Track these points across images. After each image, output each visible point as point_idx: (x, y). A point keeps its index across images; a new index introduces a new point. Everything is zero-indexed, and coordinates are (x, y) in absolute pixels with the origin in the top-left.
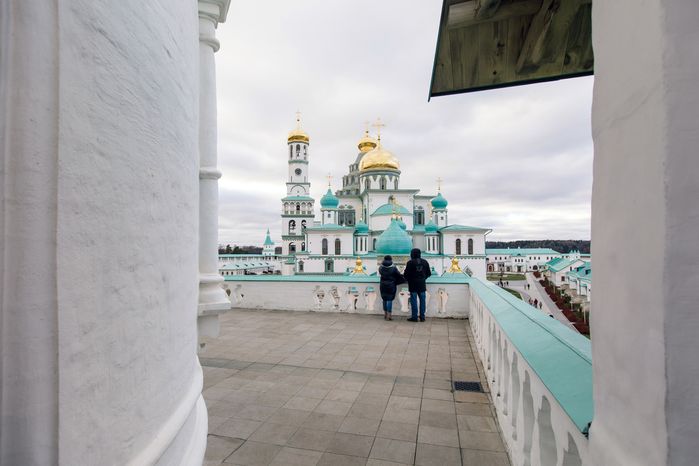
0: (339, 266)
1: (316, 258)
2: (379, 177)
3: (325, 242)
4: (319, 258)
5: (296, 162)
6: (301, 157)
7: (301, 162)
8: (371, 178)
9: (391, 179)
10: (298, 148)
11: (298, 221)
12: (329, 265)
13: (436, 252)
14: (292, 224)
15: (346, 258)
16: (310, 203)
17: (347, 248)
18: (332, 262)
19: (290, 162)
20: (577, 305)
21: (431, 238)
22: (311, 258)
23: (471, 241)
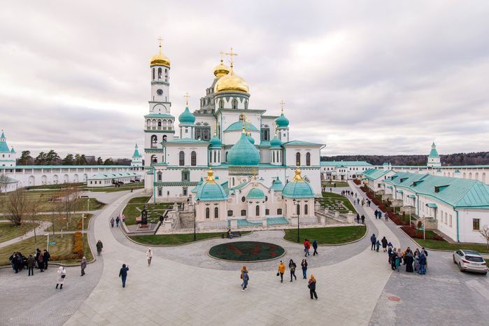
0: (195, 176)
1: (173, 168)
2: (231, 98)
3: (182, 154)
4: (177, 168)
5: (158, 83)
6: (163, 79)
7: (162, 83)
8: (224, 99)
9: (241, 101)
10: (160, 71)
11: (160, 136)
12: (186, 175)
13: (280, 164)
14: (154, 138)
15: (201, 169)
16: (171, 120)
17: (202, 159)
18: (189, 173)
19: (152, 84)
20: (398, 209)
21: (276, 152)
22: (169, 168)
23: (308, 155)
